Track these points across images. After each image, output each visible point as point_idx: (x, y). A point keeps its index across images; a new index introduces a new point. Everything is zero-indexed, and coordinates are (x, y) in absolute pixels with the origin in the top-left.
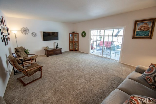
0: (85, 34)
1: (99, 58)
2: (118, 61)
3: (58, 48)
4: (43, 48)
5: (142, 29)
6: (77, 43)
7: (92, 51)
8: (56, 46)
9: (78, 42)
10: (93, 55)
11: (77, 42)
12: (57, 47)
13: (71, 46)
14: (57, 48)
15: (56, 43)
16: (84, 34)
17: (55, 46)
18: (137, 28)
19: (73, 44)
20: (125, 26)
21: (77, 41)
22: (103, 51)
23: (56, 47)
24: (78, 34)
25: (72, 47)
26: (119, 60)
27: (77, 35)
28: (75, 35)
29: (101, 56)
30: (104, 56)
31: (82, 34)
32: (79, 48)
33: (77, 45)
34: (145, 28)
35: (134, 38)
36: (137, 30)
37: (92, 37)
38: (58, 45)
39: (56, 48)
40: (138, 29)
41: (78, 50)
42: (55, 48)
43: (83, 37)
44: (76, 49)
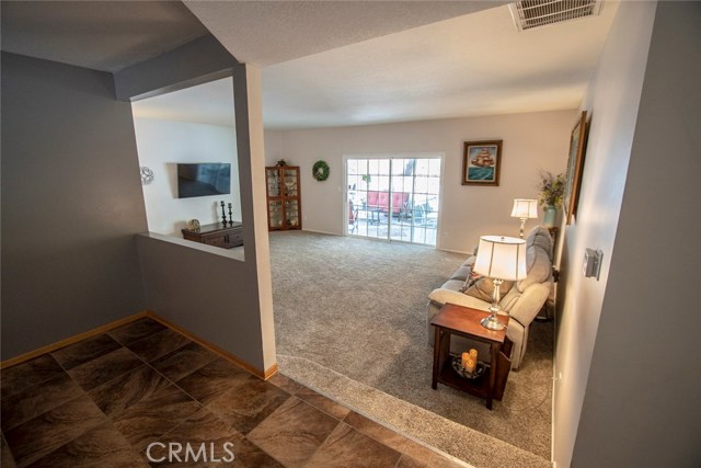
0: (327, 170)
1: (380, 244)
2: (431, 246)
3: (231, 222)
4: (176, 225)
5: (480, 162)
6: (296, 202)
7: (350, 227)
8: (224, 217)
9: (298, 198)
10: (358, 237)
11: (294, 198)
12: (228, 219)
13: (271, 214)
14: (228, 225)
15: (223, 206)
16: (321, 171)
17: (217, 217)
18: (469, 161)
19: (281, 207)
20: (444, 154)
21: (295, 194)
22: (389, 225)
23: (221, 220)
24: (297, 169)
25: (275, 217)
26: (434, 243)
27: (294, 172)
28: (288, 171)
29: (386, 238)
30: (392, 238)
31: (315, 169)
32: (304, 218)
33: (296, 207)
34: (485, 161)
35: (465, 183)
36: (470, 165)
37: (351, 181)
38: (230, 213)
39: (225, 222)
40: (473, 163)
41: (298, 227)
42: (217, 224)
43: (320, 180)
44: (293, 222)
